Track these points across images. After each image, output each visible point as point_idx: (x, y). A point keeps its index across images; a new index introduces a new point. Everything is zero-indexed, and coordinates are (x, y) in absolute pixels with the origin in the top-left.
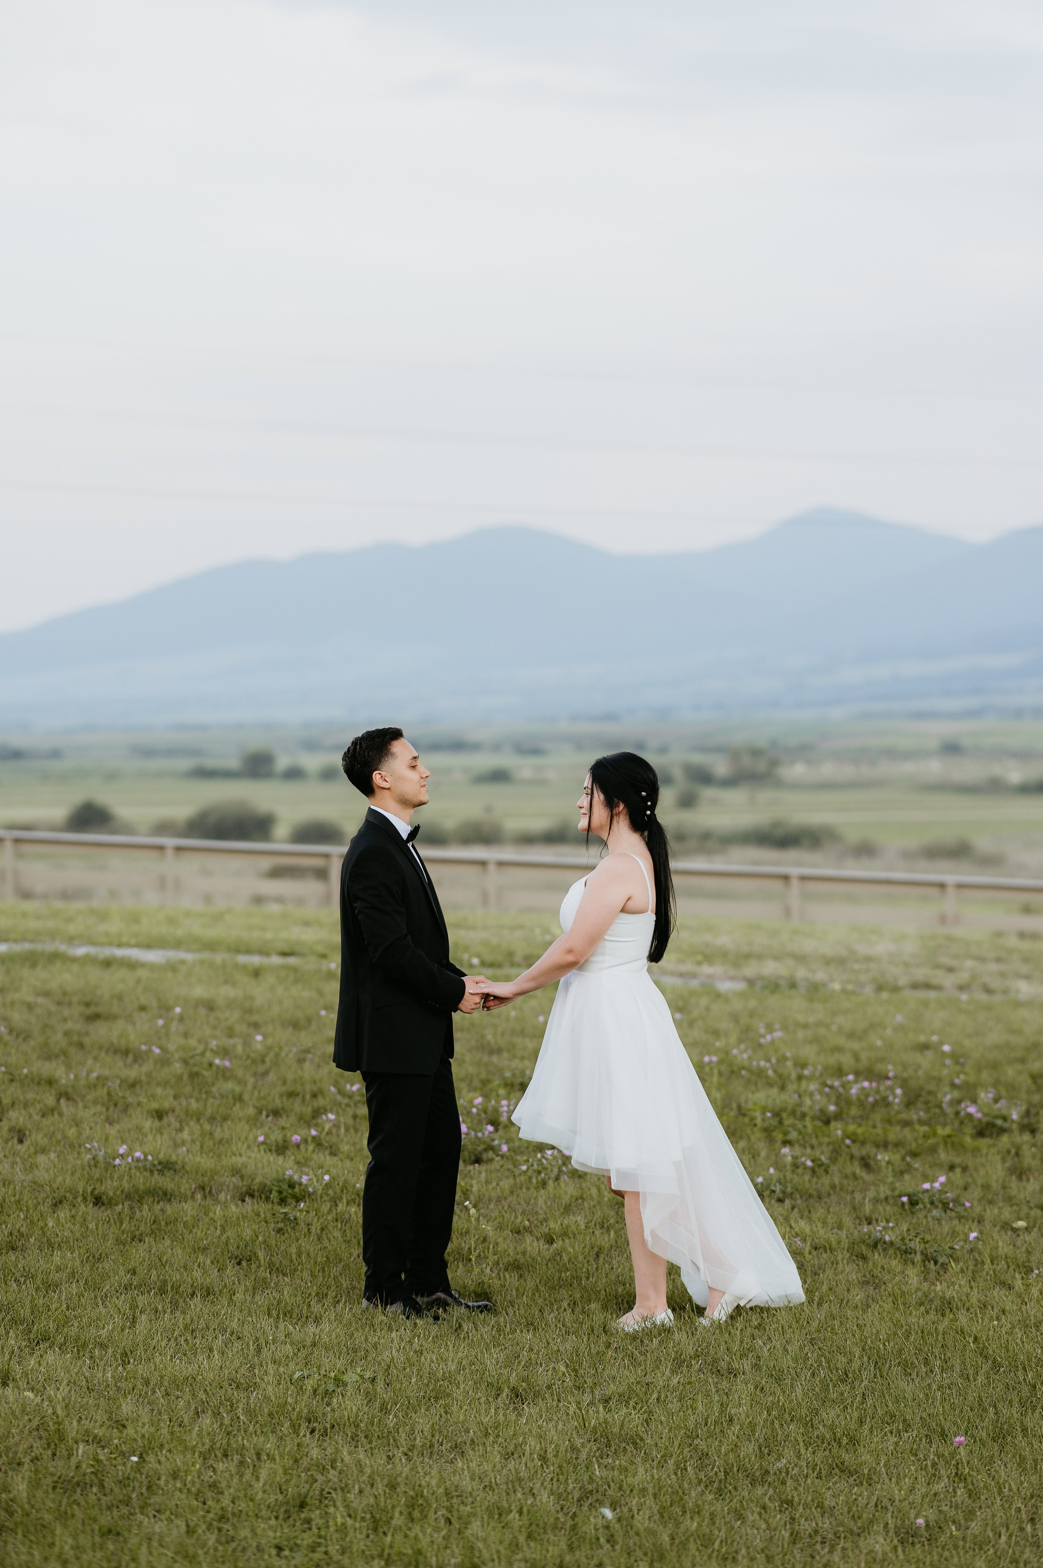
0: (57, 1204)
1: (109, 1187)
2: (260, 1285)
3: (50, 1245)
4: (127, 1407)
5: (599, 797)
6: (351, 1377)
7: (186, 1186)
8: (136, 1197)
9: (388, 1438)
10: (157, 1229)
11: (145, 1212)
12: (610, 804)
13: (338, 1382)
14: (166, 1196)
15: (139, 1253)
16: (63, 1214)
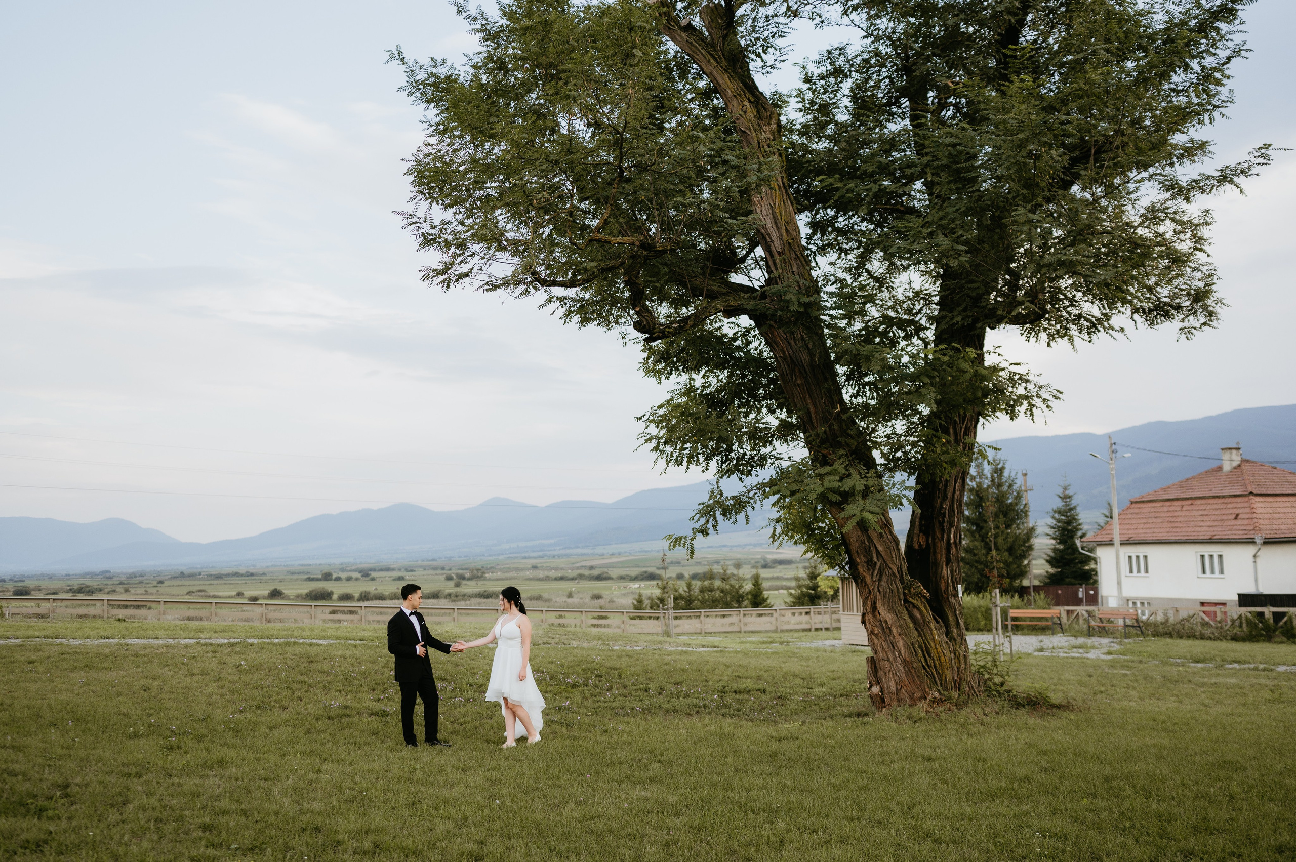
0: (317, 719)
1: (331, 714)
2: (382, 742)
3: (319, 732)
4: (358, 778)
5: (506, 601)
6: (417, 767)
7: (354, 712)
8: (341, 716)
9: (432, 784)
10: (349, 726)
11: (346, 721)
12: (509, 602)
13: (414, 768)
14: (348, 716)
15: (346, 733)
16: (320, 722)
